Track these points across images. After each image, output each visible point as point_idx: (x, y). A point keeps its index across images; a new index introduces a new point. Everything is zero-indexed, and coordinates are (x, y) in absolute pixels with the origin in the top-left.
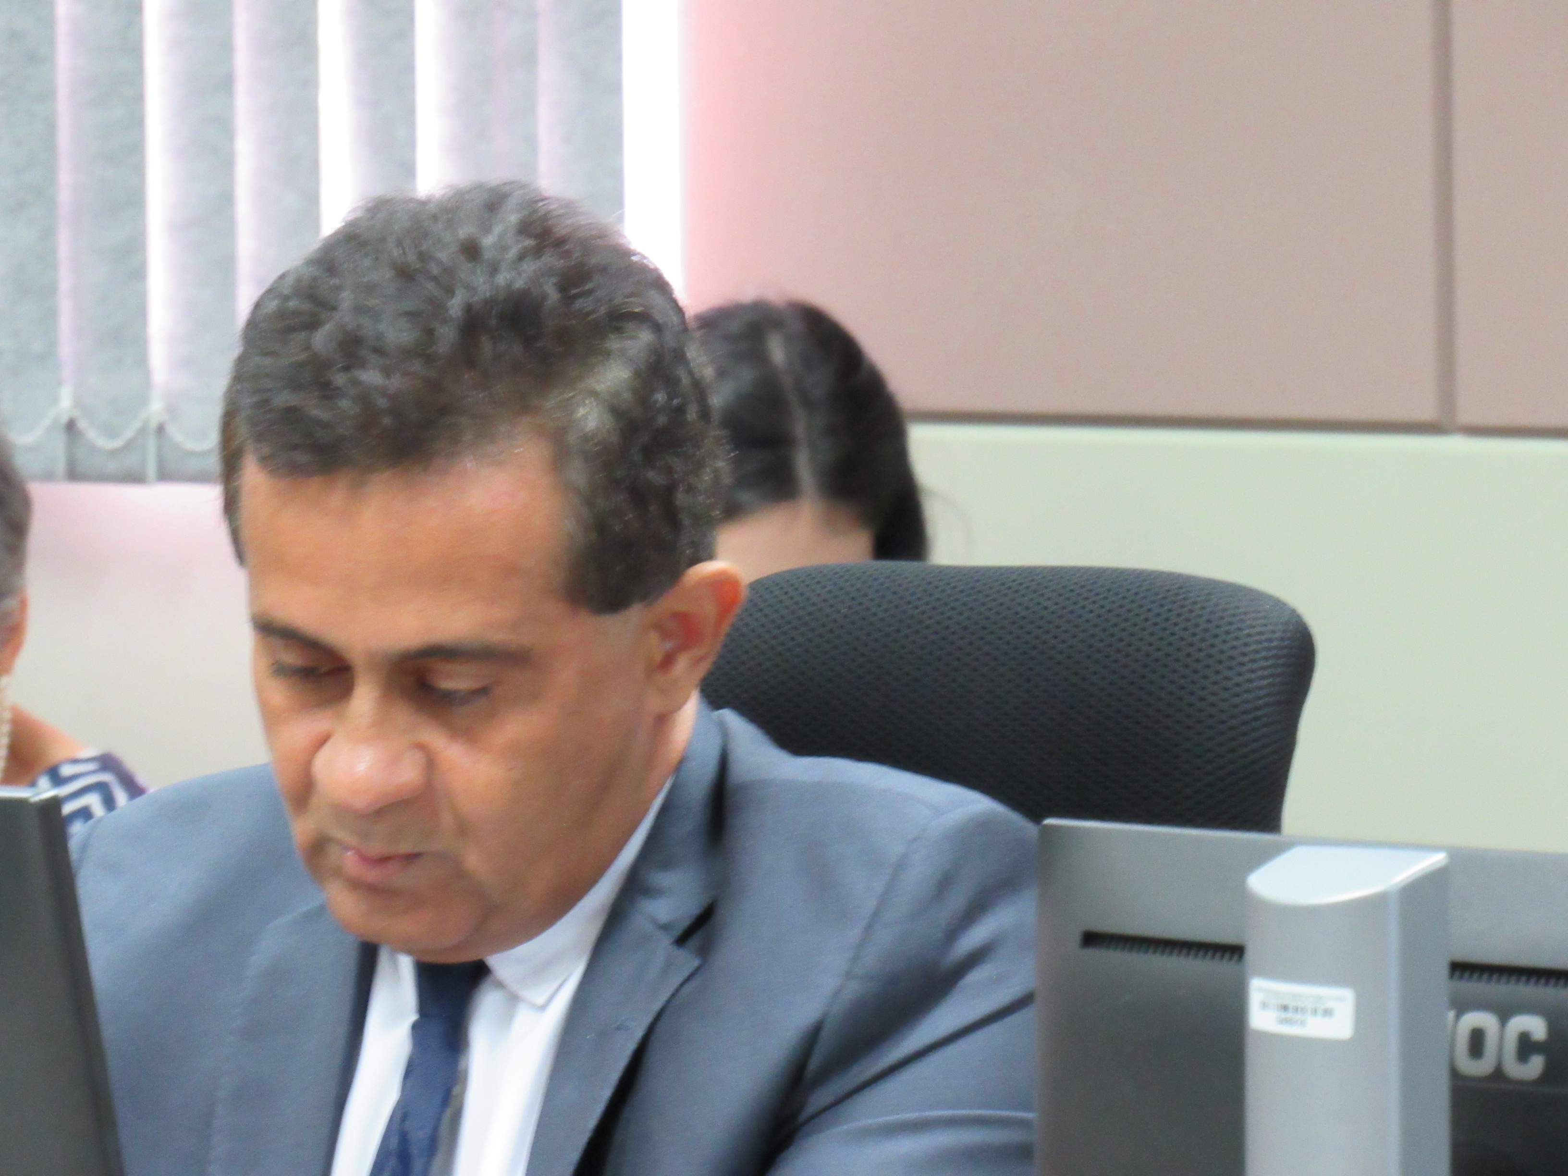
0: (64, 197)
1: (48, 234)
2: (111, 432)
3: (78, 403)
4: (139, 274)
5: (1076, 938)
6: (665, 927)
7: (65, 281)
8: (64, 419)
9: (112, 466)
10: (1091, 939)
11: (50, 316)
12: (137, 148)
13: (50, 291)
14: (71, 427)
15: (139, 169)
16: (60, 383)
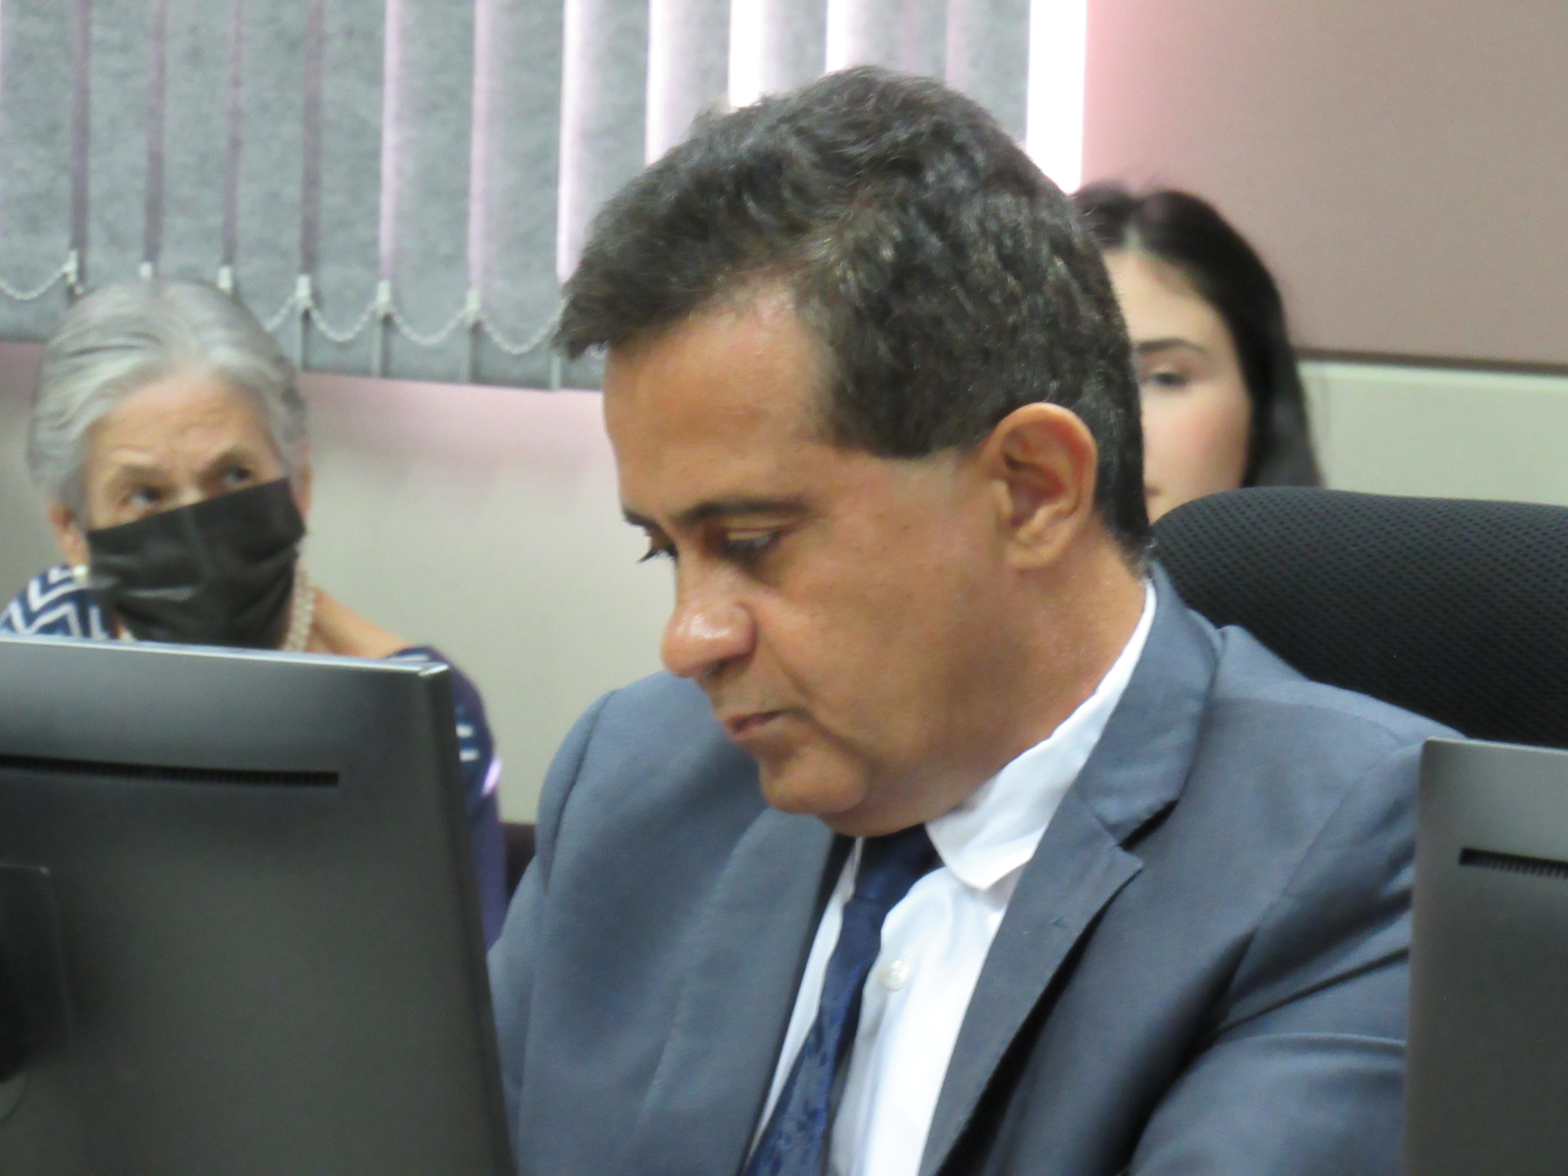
0: (480, 102)
1: (462, 137)
2: (517, 336)
3: (485, 305)
4: (551, 181)
5: (1454, 855)
6: (1113, 829)
7: (477, 183)
8: (470, 321)
9: (516, 371)
10: (1470, 856)
11: (461, 218)
12: (555, 54)
13: (463, 192)
14: (476, 330)
15: (556, 76)
16: (468, 286)
